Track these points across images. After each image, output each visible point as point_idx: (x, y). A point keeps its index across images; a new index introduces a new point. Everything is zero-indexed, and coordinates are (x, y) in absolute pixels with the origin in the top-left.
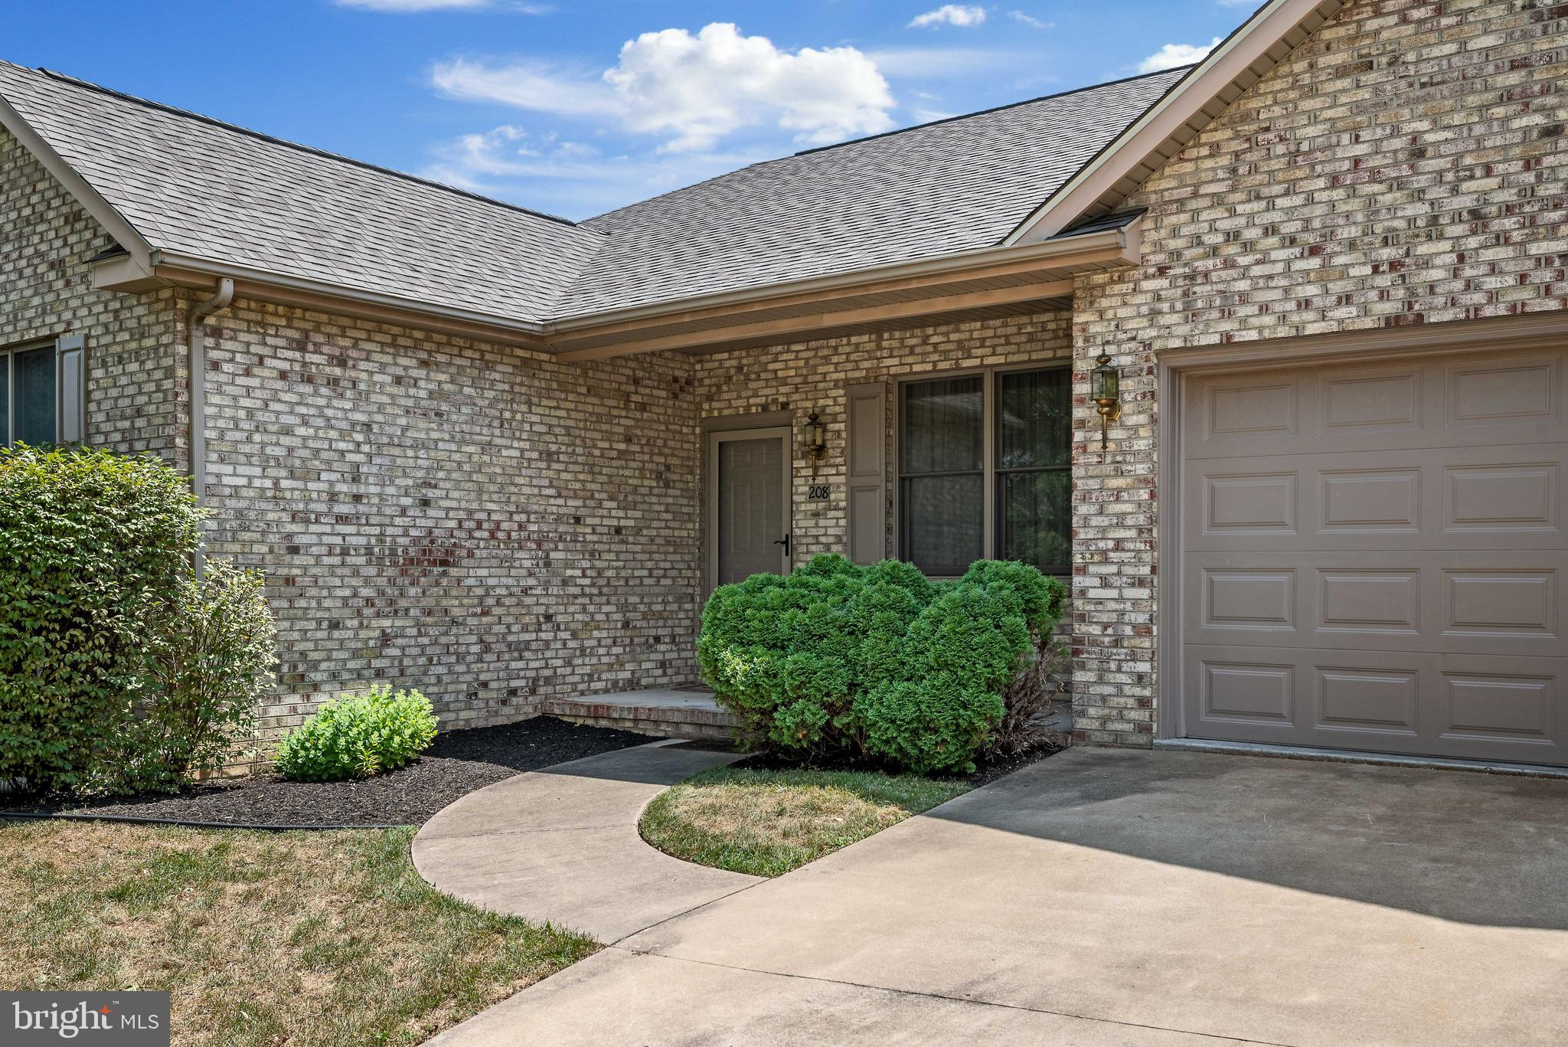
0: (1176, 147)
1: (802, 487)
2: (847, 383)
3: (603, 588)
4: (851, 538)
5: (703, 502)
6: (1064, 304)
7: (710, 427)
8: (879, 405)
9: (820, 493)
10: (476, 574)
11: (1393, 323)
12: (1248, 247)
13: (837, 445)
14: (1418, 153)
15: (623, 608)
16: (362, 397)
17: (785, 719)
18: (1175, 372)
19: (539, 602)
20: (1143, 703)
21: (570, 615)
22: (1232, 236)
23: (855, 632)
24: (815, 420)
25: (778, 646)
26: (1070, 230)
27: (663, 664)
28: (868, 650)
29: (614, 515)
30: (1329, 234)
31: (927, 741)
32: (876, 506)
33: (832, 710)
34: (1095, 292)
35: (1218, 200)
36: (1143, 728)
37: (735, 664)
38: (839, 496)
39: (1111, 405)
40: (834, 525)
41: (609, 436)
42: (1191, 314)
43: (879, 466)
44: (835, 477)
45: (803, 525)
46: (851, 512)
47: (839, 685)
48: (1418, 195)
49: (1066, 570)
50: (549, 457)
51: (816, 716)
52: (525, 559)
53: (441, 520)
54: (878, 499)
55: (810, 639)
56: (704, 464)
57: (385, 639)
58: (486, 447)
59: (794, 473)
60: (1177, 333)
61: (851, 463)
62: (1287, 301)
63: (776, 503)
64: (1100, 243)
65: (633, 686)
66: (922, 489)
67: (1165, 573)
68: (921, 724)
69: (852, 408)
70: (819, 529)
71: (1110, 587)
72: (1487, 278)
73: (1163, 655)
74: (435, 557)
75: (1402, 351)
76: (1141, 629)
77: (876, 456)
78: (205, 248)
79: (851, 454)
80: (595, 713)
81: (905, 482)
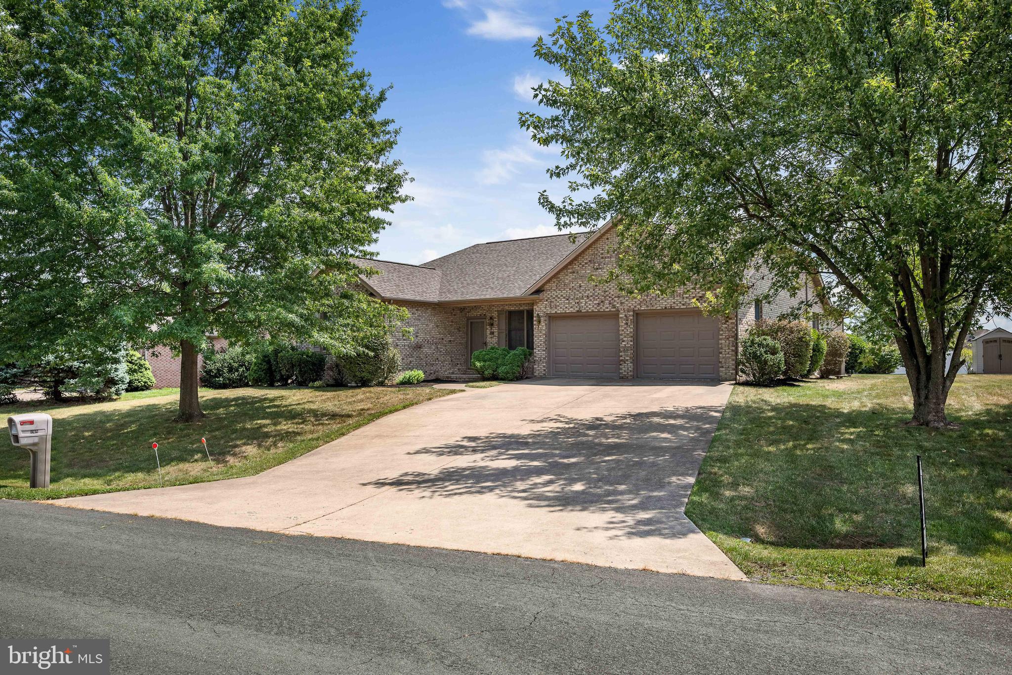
0: (549, 281)
1: (488, 332)
2: (498, 311)
3: (447, 353)
4: (499, 343)
5: (467, 335)
6: (533, 304)
7: (469, 319)
8: (504, 316)
9: (492, 333)
10: (426, 350)
11: (578, 311)
12: (559, 298)
13: (496, 323)
14: (580, 286)
15: (451, 357)
17: (486, 373)
18: (550, 317)
19: (436, 355)
20: (544, 370)
21: (441, 358)
22: (557, 296)
23: (497, 359)
24: (491, 318)
25: (485, 361)
26: (532, 294)
27: (459, 369)
28: (499, 362)
29: (450, 338)
30: (569, 297)
31: (508, 375)
32: (504, 336)
33: (494, 371)
34: (537, 303)
35: (554, 290)
36: (545, 374)
37: (478, 364)
38: (496, 334)
39: (539, 322)
40: (495, 340)
41: (448, 321)
42: (551, 308)
43: (504, 328)
44: (495, 330)
45: (488, 340)
46: (499, 337)
47: (495, 367)
48: (580, 293)
49: (533, 349)
50: (437, 326)
51: (491, 372)
52: (433, 347)
53: (419, 340)
55: (490, 360)
56: (467, 327)
57: (411, 362)
58: (427, 325)
59: (487, 329)
60: (549, 311)
61: (499, 327)
62: (564, 307)
63: (483, 335)
64: (536, 296)
65: (453, 373)
66: (513, 333)
67: (548, 350)
68: (507, 373)
69: (498, 316)
70: (492, 341)
71: (539, 352)
72: (589, 306)
73: (548, 363)
74: (418, 347)
75: (579, 316)
76: (544, 359)
77: (504, 326)
78: (387, 295)
79: (498, 325)
80: (448, 377)
81: (510, 331)
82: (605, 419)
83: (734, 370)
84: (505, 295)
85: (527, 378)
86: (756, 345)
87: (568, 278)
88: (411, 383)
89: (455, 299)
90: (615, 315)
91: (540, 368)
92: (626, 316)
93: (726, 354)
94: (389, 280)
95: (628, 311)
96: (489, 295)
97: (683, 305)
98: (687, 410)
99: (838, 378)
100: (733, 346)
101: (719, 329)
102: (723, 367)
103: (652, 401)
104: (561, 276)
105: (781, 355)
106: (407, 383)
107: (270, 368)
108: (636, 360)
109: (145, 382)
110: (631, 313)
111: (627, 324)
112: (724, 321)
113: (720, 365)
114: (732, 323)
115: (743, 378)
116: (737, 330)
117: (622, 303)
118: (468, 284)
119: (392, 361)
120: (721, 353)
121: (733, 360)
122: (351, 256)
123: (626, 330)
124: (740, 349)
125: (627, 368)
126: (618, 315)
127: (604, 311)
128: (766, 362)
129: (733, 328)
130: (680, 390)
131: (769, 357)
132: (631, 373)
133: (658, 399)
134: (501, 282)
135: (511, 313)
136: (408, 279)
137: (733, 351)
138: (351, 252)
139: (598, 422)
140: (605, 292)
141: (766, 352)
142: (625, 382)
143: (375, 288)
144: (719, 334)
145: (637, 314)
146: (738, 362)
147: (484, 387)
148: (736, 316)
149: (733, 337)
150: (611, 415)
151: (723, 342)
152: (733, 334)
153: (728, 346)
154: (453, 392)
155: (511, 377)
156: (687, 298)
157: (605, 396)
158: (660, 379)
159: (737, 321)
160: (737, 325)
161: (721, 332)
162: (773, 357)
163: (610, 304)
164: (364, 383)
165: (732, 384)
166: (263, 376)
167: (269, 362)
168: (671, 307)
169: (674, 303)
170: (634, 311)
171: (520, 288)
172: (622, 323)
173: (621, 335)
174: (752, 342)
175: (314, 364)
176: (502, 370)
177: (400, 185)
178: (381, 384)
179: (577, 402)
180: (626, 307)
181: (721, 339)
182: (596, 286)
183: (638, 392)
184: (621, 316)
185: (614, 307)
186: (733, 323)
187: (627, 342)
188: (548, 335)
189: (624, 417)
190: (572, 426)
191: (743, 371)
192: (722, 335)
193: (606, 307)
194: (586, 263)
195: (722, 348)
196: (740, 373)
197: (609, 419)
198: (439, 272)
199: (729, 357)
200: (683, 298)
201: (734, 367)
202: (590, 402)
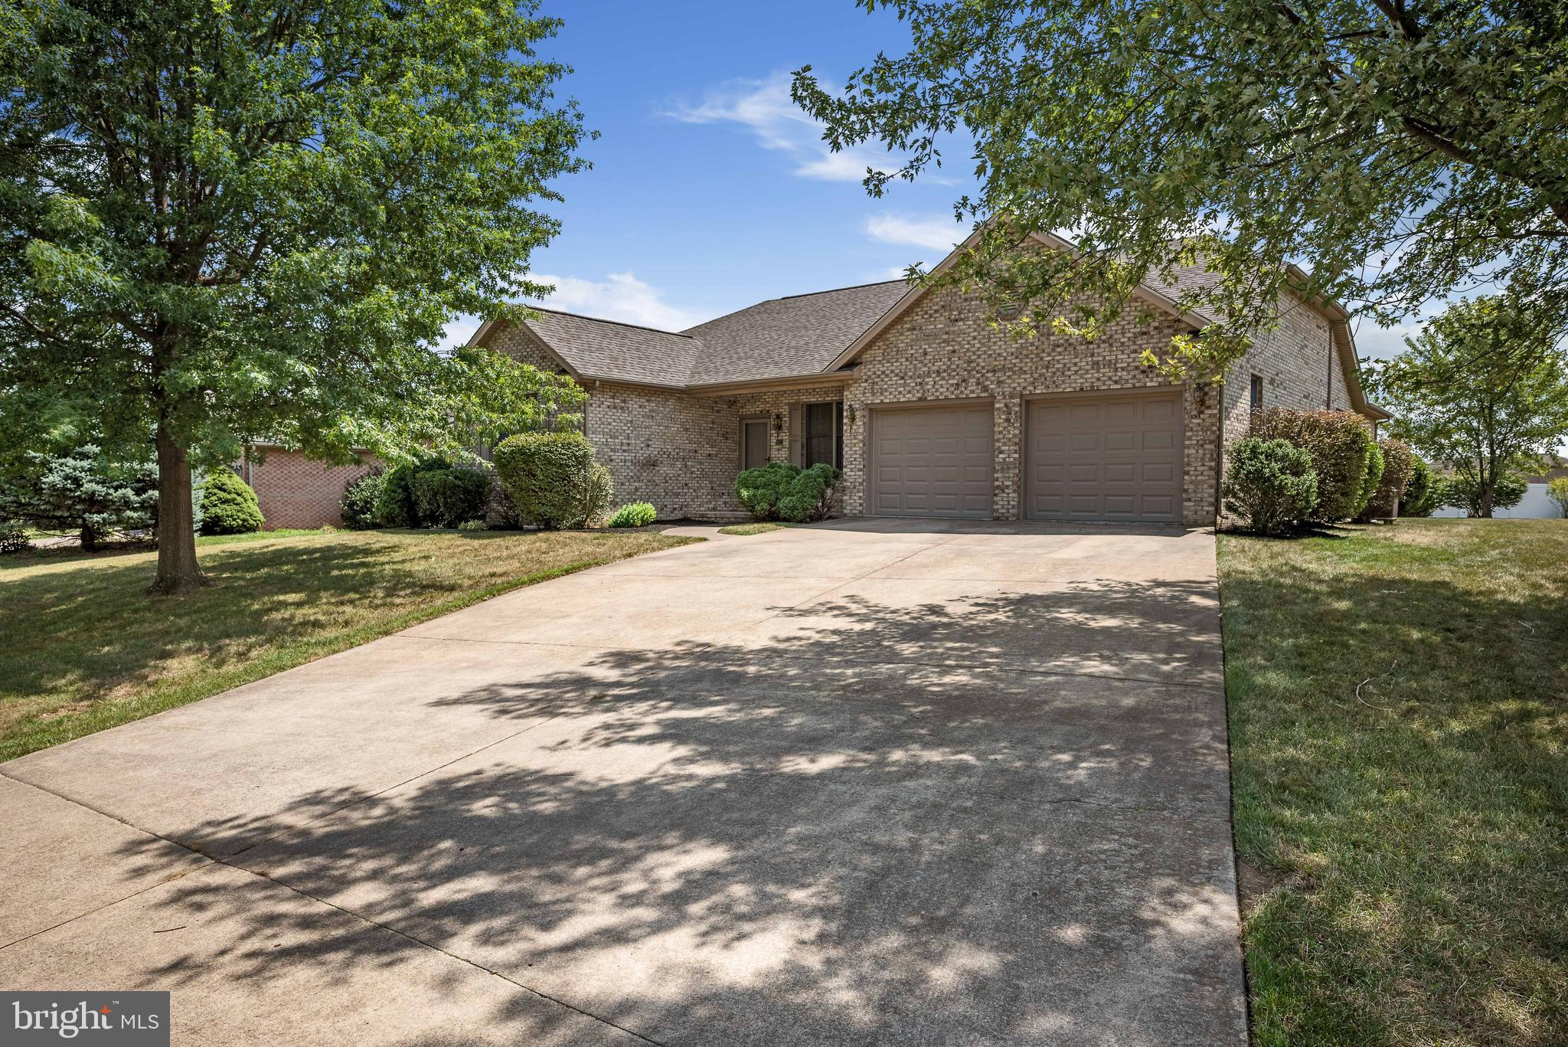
0: (869, 345)
1: (774, 440)
2: (788, 403)
3: (704, 475)
4: (790, 458)
5: (740, 445)
6: (843, 388)
7: (742, 418)
8: (799, 412)
9: (780, 442)
10: (663, 469)
11: (920, 399)
12: (887, 376)
13: (785, 425)
14: (925, 354)
15: (711, 482)
16: (630, 413)
17: (758, 508)
18: (871, 410)
19: (683, 479)
20: (862, 505)
21: (694, 484)
22: (883, 372)
23: (778, 484)
24: (778, 417)
25: (757, 488)
26: (841, 369)
28: (781, 488)
29: (708, 450)
30: (906, 374)
31: (796, 513)
32: (798, 446)
33: (771, 505)
34: (849, 386)
35: (880, 362)
36: (862, 512)
37: (745, 493)
38: (786, 443)
39: (853, 419)
40: (784, 453)
41: (706, 422)
42: (873, 394)
43: (799, 433)
44: (785, 436)
45: (774, 453)
46: (790, 449)
47: (773, 498)
48: (925, 365)
49: (841, 467)
50: (686, 430)
51: (766, 506)
52: (679, 465)
53: (653, 451)
54: (799, 445)
55: (765, 486)
56: (740, 431)
57: (637, 489)
58: (667, 427)
59: (771, 435)
60: (870, 399)
61: (790, 432)
62: (896, 392)
63: (765, 446)
64: (847, 373)
65: (714, 509)
66: (815, 441)
67: (867, 468)
68: (794, 508)
69: (790, 413)
70: (779, 455)
71: (852, 473)
72: (940, 389)
73: (868, 491)
74: (651, 464)
75: (922, 408)
76: (861, 484)
77: (799, 429)
78: (591, 372)
79: (790, 429)
80: (702, 516)
81: (809, 439)
82: (949, 610)
83: (1211, 505)
84: (795, 373)
85: (830, 518)
86: (1262, 457)
87: (902, 339)
88: (632, 526)
89: (713, 381)
90: (986, 406)
91: (853, 501)
92: (1006, 406)
93: (1198, 472)
94: (600, 349)
95: (1012, 396)
96: (770, 373)
97: (1116, 382)
98: (1132, 591)
99: (1386, 522)
100: (1211, 460)
101: (1186, 428)
102: (1190, 500)
103: (1056, 565)
104: (891, 336)
105: (1311, 477)
106: (624, 525)
107: (408, 499)
108: (1024, 486)
109: (244, 520)
110: (1017, 401)
111: (1008, 420)
112: (1194, 413)
113: (1185, 496)
114: (1210, 416)
115: (1230, 519)
116: (1220, 429)
117: (999, 383)
118: (739, 359)
119: (598, 486)
120: (1187, 473)
121: (1211, 487)
122: (503, 291)
123: (1007, 432)
124: (1227, 465)
125: (1007, 501)
126: (993, 404)
127: (967, 398)
128: (1281, 488)
129: (1213, 425)
130: (1109, 544)
131: (1289, 479)
132: (1014, 511)
133: (1066, 562)
134: (792, 352)
135: (810, 408)
136: (638, 350)
137: (1211, 469)
138: (501, 284)
139: (934, 618)
140: (970, 362)
141: (1282, 471)
142: (1002, 526)
143: (569, 360)
144: (1184, 437)
145: (1027, 402)
146: (1219, 492)
147: (748, 533)
148: (1220, 402)
149: (1211, 442)
150: (962, 599)
151: (1193, 451)
152: (1213, 437)
153: (1203, 459)
154: (684, 541)
155: (800, 516)
156: (1123, 369)
157: (961, 554)
158: (1068, 521)
159: (1220, 410)
160: (1220, 420)
161: (1189, 434)
162: (1296, 480)
163: (978, 384)
164: (548, 525)
165: (1210, 533)
166: (397, 510)
167: (406, 489)
168: (1092, 387)
169: (1098, 379)
170: (1021, 396)
171: (821, 361)
172: (1000, 419)
173: (998, 440)
174: (1254, 450)
175: (466, 491)
176: (784, 503)
177: (573, 144)
178: (579, 527)
179: (897, 569)
180: (1007, 390)
181: (1188, 447)
182: (954, 351)
183: (1025, 547)
184: (997, 406)
185: (985, 389)
186: (1214, 415)
187: (1008, 454)
188: (868, 442)
189: (991, 606)
190: (868, 626)
191: (1230, 507)
192: (1190, 439)
193: (972, 391)
194: (936, 311)
195: (1188, 464)
196: (1224, 512)
197: (956, 609)
198: (698, 343)
199: (1204, 482)
200: (1116, 370)
201: (1212, 500)
202: (925, 566)
